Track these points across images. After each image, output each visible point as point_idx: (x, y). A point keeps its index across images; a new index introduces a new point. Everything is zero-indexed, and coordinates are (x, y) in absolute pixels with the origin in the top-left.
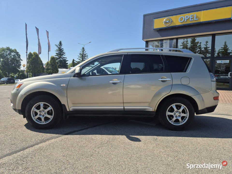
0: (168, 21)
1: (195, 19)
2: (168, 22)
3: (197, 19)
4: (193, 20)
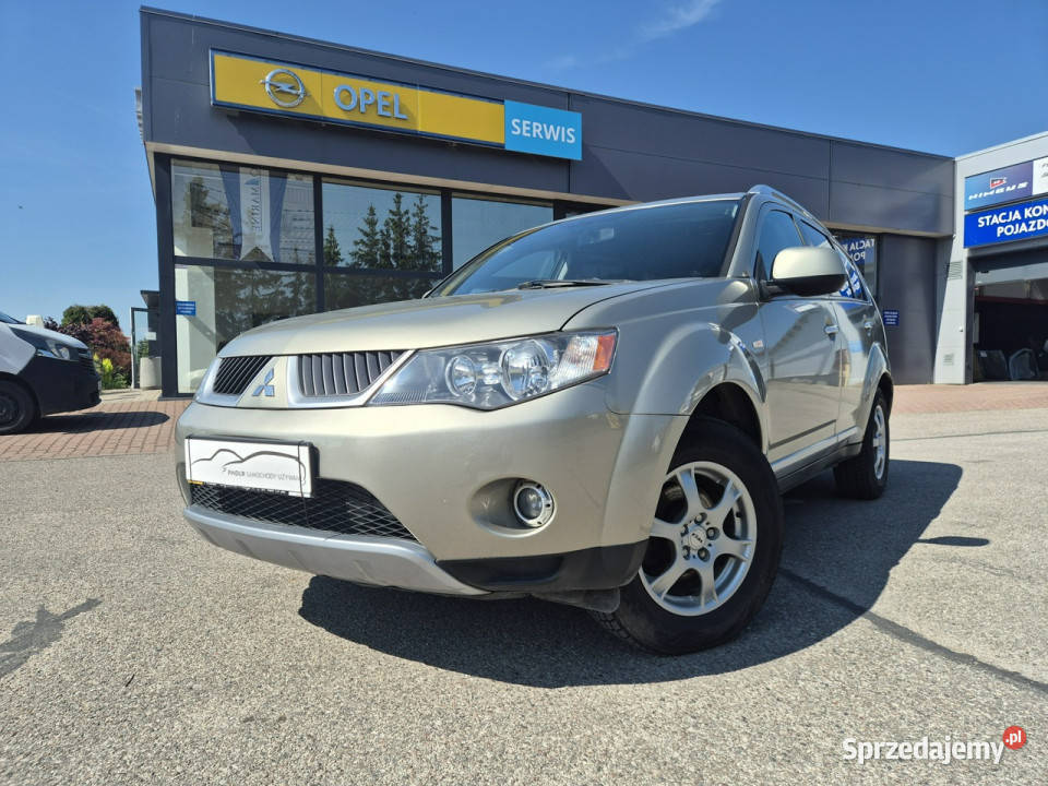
0: (290, 85)
1: (397, 115)
2: (289, 93)
3: (404, 117)
4: (389, 114)
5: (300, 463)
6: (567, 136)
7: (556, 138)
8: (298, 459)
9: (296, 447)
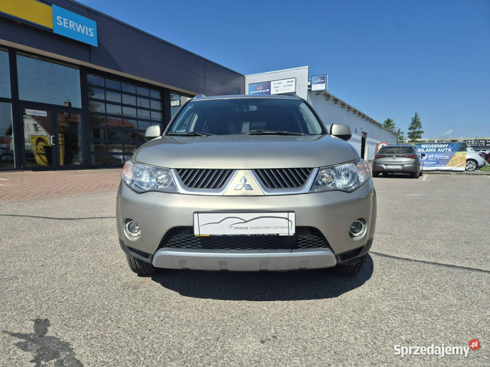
5: (288, 220)
6: (89, 33)
7: (83, 32)
8: (288, 219)
9: (287, 213)
